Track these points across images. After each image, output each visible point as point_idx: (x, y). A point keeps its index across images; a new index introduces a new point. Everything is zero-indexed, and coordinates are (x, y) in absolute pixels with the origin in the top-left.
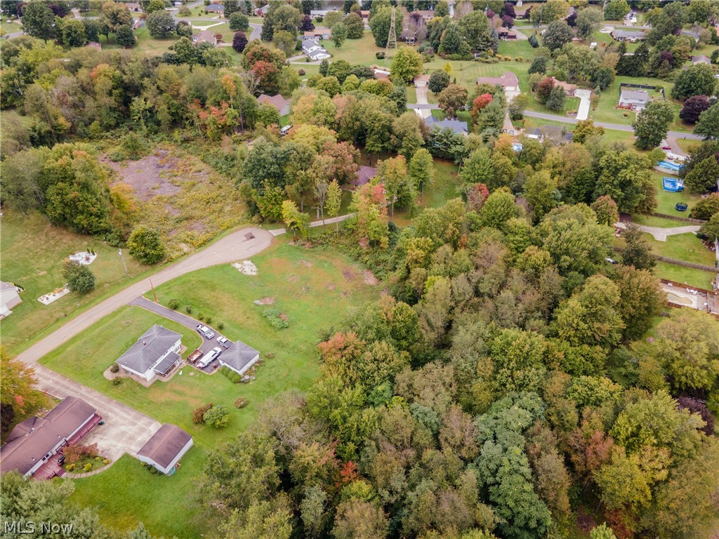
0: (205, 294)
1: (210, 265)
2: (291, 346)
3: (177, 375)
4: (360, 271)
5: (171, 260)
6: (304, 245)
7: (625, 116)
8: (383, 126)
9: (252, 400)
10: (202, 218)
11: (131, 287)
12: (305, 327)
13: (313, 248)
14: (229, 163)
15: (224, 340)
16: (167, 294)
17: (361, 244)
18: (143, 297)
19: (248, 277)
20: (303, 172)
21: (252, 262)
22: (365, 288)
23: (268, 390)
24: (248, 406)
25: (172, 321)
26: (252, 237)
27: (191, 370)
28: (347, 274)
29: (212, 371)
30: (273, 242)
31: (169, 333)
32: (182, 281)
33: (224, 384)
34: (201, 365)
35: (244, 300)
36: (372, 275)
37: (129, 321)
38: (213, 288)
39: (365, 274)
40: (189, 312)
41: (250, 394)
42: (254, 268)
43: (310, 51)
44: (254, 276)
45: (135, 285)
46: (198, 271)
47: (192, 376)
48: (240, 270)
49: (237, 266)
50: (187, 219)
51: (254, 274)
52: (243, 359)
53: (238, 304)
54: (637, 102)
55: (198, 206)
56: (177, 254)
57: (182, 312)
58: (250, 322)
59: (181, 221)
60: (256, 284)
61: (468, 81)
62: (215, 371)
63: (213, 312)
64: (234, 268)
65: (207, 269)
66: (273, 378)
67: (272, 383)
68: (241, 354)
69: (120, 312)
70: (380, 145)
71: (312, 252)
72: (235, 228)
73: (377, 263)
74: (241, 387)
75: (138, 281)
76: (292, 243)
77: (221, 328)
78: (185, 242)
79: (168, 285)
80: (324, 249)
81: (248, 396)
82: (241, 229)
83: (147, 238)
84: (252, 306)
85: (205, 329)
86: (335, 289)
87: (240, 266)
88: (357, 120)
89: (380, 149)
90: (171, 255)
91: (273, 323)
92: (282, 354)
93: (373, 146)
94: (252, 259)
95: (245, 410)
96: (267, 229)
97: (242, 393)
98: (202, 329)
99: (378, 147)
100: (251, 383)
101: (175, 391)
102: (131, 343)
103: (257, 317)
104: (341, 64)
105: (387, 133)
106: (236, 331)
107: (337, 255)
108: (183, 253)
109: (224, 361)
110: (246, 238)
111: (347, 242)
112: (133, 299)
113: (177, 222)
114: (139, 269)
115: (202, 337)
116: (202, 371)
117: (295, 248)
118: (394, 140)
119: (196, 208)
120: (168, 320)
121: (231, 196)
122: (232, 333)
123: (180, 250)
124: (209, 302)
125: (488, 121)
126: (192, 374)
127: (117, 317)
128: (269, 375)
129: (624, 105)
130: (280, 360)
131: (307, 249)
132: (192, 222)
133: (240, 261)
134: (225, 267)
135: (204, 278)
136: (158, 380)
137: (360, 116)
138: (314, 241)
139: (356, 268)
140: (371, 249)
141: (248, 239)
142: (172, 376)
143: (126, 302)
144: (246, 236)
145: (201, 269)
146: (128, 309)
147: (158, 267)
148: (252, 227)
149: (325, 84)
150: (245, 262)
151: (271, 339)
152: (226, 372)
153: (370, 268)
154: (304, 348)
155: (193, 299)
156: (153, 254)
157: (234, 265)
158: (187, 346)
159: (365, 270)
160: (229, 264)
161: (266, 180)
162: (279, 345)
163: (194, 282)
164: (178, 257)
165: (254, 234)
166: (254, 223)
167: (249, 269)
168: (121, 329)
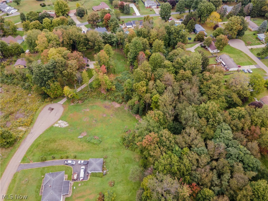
0: (53, 146)
1: (43, 131)
2: (110, 148)
3: (73, 190)
4: (110, 103)
5: (21, 138)
6: (78, 102)
7: (151, 11)
8: (84, 39)
9: (114, 180)
10: (18, 110)
11: (10, 162)
12: (108, 137)
13: (83, 102)
14: (9, 78)
15: (82, 162)
16: (33, 155)
17: (103, 92)
18: (22, 164)
19: (66, 128)
20: (65, 71)
21: (62, 120)
22: (117, 109)
23: (117, 171)
24: (116, 183)
25: (48, 167)
26: (53, 109)
27: (78, 183)
28: (106, 107)
29: (87, 178)
30: (63, 107)
31: (57, 174)
32: (36, 145)
33: (98, 181)
34: (81, 179)
35: (73, 139)
36: (116, 103)
37: (26, 180)
38: (54, 141)
39: (113, 104)
40: (54, 158)
41: (112, 178)
42: (66, 123)
43: (6, 10)
44: (68, 126)
45: (12, 160)
46: (40, 137)
47: (80, 186)
48: (59, 127)
49: (57, 125)
50: (10, 114)
51: (67, 125)
52: (99, 165)
53: (72, 142)
54: (152, 5)
55: (11, 105)
56: (22, 134)
57: (50, 160)
58: (85, 147)
59: (8, 117)
60: (72, 129)
61: (89, 9)
62: (89, 177)
63: (65, 152)
64: (56, 127)
65: (43, 133)
66: (115, 166)
67: (116, 167)
68: (97, 164)
69: (16, 178)
70: (85, 48)
71: (84, 104)
72: (40, 108)
73: (116, 97)
74: (106, 177)
75: (11, 158)
76: (73, 104)
77: (75, 157)
78: (20, 126)
79: (30, 151)
80: (88, 101)
81: (112, 179)
82: (44, 108)
83: (5, 134)
84: (79, 140)
85: (70, 162)
86: (106, 115)
88: (70, 39)
89: (86, 49)
90: (19, 136)
91: (95, 143)
92: (109, 153)
93: (82, 49)
95: (115, 185)
96: (56, 103)
97: (108, 180)
98: (68, 162)
99: (84, 48)
100: (108, 173)
101: (79, 197)
102: (37, 190)
103: (85, 143)
104: (32, 13)
105: (87, 42)
106: (82, 154)
107: (96, 101)
108: (24, 132)
109: (91, 171)
111: (96, 93)
112: (17, 168)
113: (6, 118)
114: (7, 151)
115: (70, 166)
116: (83, 181)
117: (75, 105)
118: (91, 44)
119: (10, 107)
120: (46, 167)
121: (24, 94)
122: (81, 156)
123: (21, 131)
124: (59, 148)
125: (115, 25)
126: (80, 185)
127: (17, 181)
128: (112, 165)
129: (148, 7)
130: (111, 157)
131: (81, 104)
132: (14, 114)
133: (56, 122)
134: (51, 128)
135: (45, 139)
136: (66, 198)
137: (71, 37)
138: (82, 99)
139: (107, 103)
140: (109, 93)
141: (51, 111)
142: (71, 192)
143: (14, 171)
144: (49, 110)
145: (41, 135)
146: (19, 174)
147: (16, 145)
148: (48, 105)
149: (34, 25)
150: (59, 122)
151: (100, 150)
152: (94, 175)
153: (114, 101)
154: (115, 146)
155: (49, 151)
156: (12, 141)
157: (55, 126)
158: (67, 174)
159: (112, 102)
160: (52, 126)
161: (49, 81)
162: (104, 150)
163: (42, 143)
164: (23, 135)
165: (52, 107)
166: (47, 102)
167: (64, 124)
168: (25, 186)
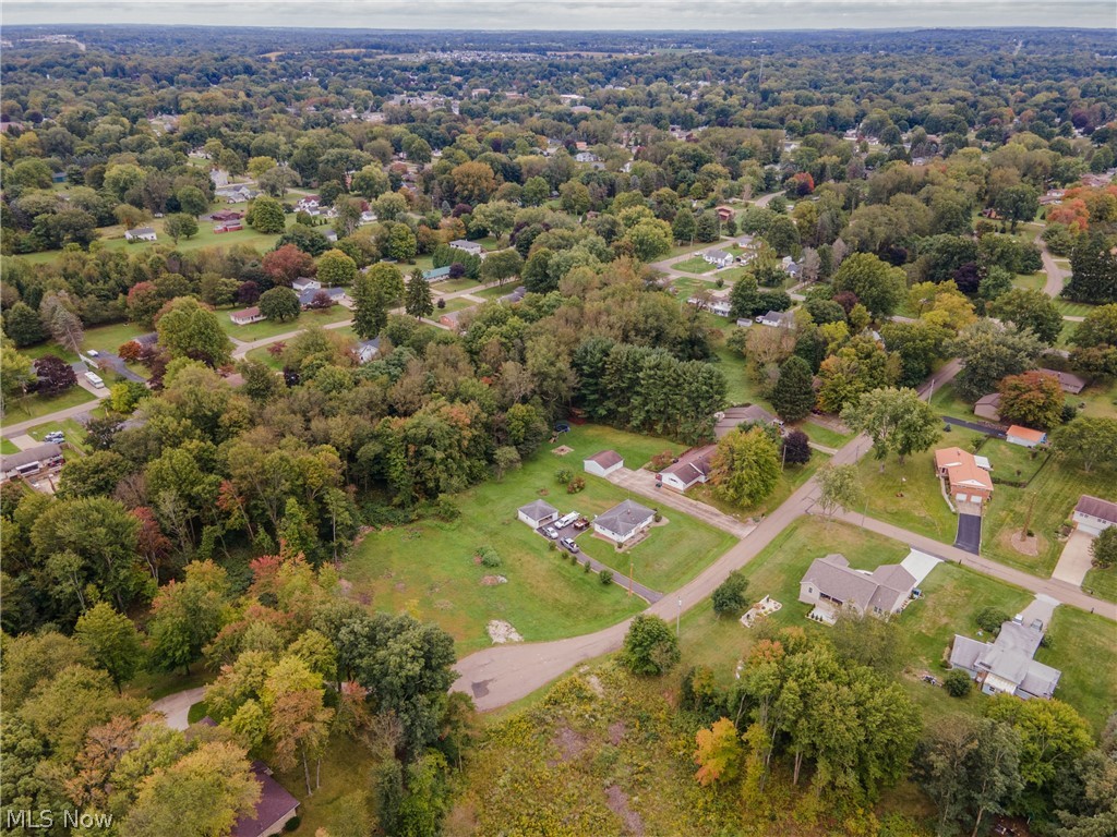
0: (568, 597)
1: (556, 642)
19: (504, 619)
21: (491, 639)
26: (477, 686)
35: (519, 584)
42: (491, 630)
44: (496, 618)
48: (514, 629)
49: (515, 637)
51: (495, 622)
53: (527, 578)
64: (521, 634)
84: (510, 575)
87: (511, 636)
94: (490, 644)
110: (488, 687)
112: (661, 601)
124: (563, 584)
133: (510, 643)
134: (534, 635)
135: (568, 623)
141: (485, 683)
144: (487, 692)
150: (502, 640)
157: (521, 638)
160: (527, 641)
163: (581, 617)
165: (473, 692)
167: (499, 630)
